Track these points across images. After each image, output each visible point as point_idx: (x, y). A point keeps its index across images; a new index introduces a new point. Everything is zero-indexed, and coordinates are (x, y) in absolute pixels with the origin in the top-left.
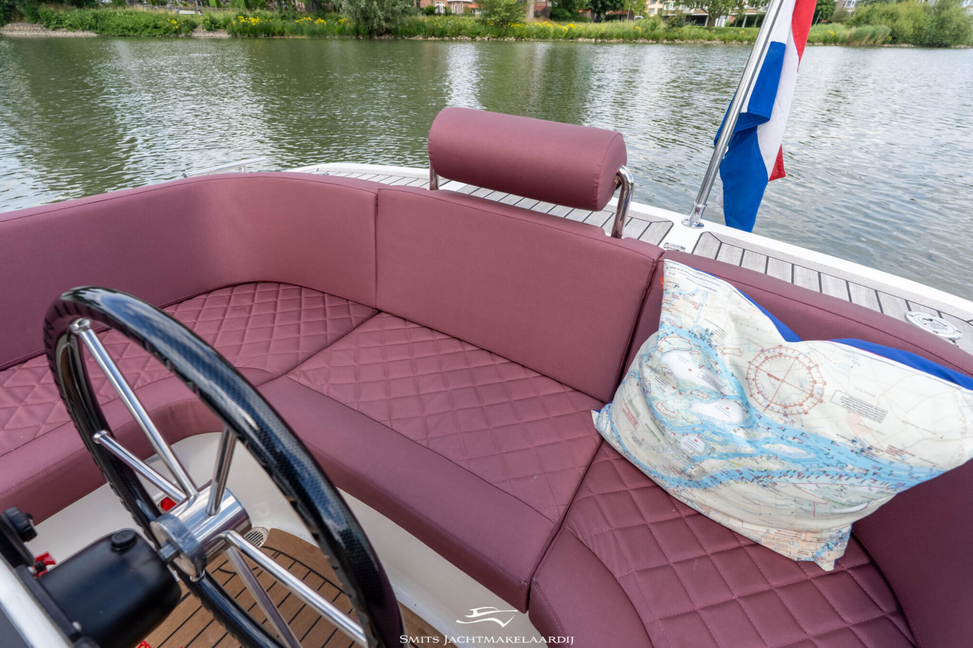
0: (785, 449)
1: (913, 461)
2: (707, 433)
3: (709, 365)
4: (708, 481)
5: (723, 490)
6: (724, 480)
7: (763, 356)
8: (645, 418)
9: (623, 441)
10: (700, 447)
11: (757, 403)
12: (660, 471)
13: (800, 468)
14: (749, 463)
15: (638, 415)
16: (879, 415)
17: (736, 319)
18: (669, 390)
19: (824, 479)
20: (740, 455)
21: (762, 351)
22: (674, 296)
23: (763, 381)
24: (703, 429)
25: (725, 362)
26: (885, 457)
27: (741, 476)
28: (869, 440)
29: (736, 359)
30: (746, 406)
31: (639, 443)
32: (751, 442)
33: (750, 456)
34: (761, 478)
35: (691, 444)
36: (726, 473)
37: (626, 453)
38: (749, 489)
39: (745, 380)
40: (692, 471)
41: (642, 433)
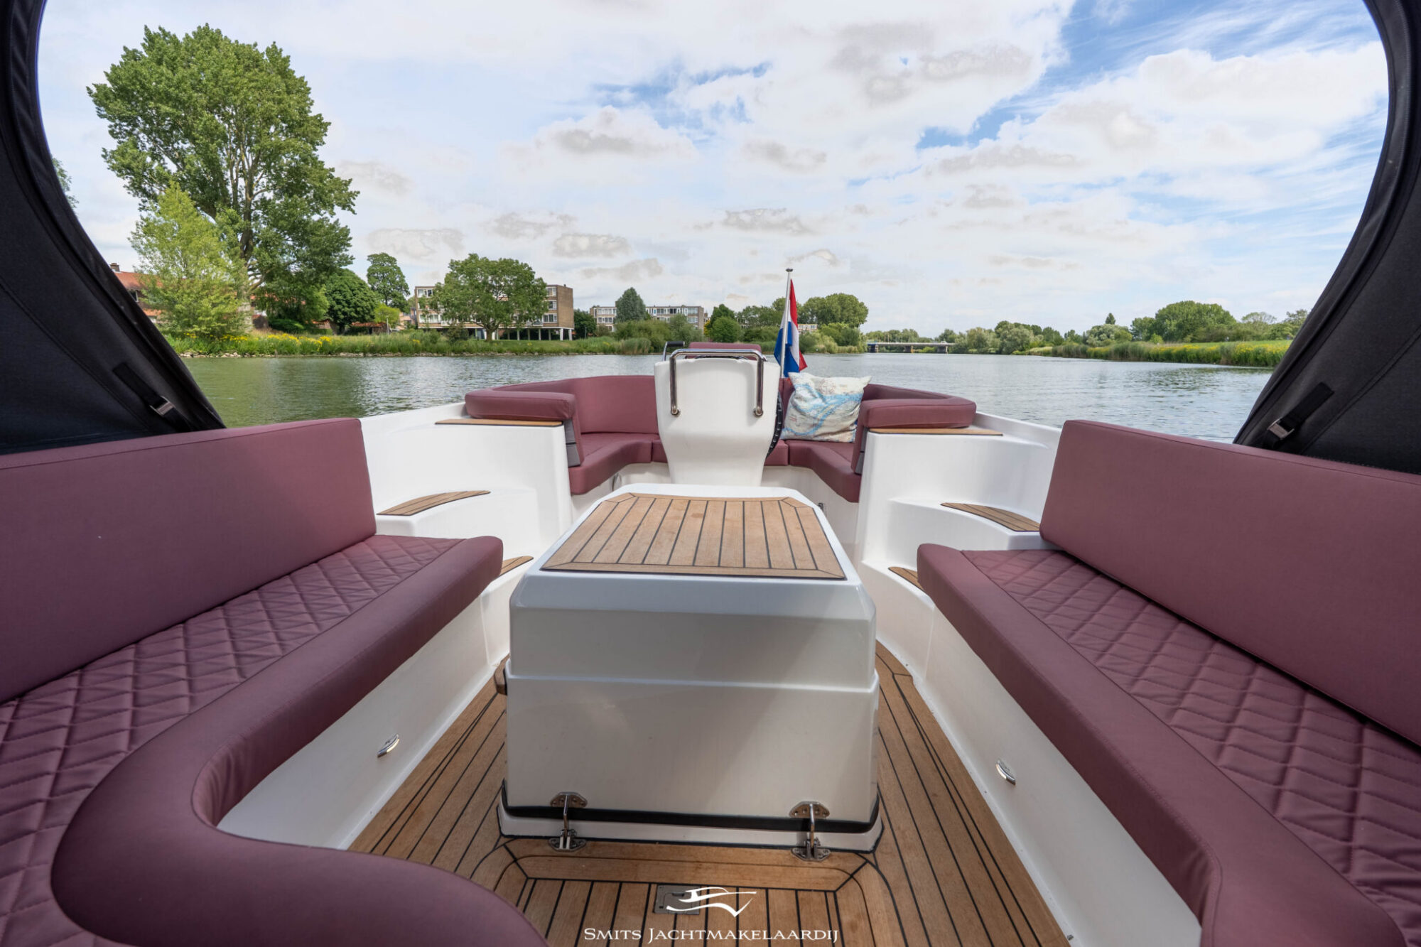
0: (834, 401)
1: (856, 392)
3: (810, 391)
4: (820, 422)
5: (825, 423)
6: (824, 419)
7: (821, 383)
8: (798, 415)
9: (794, 430)
10: (816, 413)
11: (824, 394)
12: (808, 431)
13: (838, 404)
14: (828, 409)
15: (796, 416)
16: (846, 386)
17: (813, 379)
19: (846, 404)
20: (825, 408)
22: (795, 379)
23: (824, 389)
24: (815, 407)
25: (813, 390)
26: (850, 394)
27: (827, 415)
28: (847, 391)
29: (816, 387)
30: (822, 397)
31: (798, 426)
32: (826, 403)
33: (827, 407)
34: (832, 412)
35: (813, 413)
36: (824, 416)
37: (796, 434)
38: (830, 417)
39: (819, 391)
40: (816, 422)
41: (799, 421)
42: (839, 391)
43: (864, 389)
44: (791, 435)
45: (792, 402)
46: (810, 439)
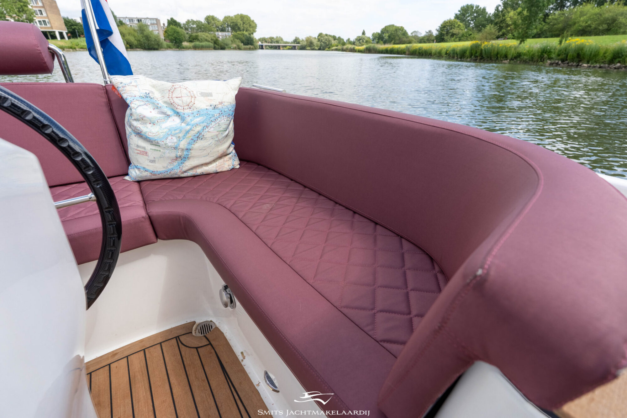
0: (197, 120)
1: (226, 104)
2: (173, 132)
3: (157, 107)
4: (185, 153)
5: (193, 153)
6: (190, 147)
7: (170, 92)
8: (148, 147)
9: (147, 168)
11: (180, 110)
12: (170, 167)
13: (205, 124)
14: (192, 133)
15: (144, 148)
16: (210, 95)
17: (154, 86)
18: (149, 126)
19: (213, 123)
20: (188, 132)
21: (169, 91)
22: (123, 87)
23: (177, 101)
24: (171, 132)
25: (161, 103)
26: (220, 106)
27: (194, 141)
28: (214, 103)
29: (164, 100)
30: (178, 114)
31: (153, 161)
32: (188, 125)
33: (191, 129)
34: (199, 136)
35: (171, 141)
36: (189, 144)
37: (152, 173)
38: (199, 144)
39: (171, 105)
40: (179, 154)
41: (152, 155)
42: (202, 104)
43: (237, 96)
44: (146, 175)
45: (130, 126)
46: (177, 176)
